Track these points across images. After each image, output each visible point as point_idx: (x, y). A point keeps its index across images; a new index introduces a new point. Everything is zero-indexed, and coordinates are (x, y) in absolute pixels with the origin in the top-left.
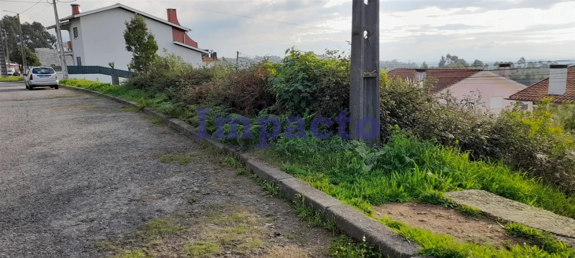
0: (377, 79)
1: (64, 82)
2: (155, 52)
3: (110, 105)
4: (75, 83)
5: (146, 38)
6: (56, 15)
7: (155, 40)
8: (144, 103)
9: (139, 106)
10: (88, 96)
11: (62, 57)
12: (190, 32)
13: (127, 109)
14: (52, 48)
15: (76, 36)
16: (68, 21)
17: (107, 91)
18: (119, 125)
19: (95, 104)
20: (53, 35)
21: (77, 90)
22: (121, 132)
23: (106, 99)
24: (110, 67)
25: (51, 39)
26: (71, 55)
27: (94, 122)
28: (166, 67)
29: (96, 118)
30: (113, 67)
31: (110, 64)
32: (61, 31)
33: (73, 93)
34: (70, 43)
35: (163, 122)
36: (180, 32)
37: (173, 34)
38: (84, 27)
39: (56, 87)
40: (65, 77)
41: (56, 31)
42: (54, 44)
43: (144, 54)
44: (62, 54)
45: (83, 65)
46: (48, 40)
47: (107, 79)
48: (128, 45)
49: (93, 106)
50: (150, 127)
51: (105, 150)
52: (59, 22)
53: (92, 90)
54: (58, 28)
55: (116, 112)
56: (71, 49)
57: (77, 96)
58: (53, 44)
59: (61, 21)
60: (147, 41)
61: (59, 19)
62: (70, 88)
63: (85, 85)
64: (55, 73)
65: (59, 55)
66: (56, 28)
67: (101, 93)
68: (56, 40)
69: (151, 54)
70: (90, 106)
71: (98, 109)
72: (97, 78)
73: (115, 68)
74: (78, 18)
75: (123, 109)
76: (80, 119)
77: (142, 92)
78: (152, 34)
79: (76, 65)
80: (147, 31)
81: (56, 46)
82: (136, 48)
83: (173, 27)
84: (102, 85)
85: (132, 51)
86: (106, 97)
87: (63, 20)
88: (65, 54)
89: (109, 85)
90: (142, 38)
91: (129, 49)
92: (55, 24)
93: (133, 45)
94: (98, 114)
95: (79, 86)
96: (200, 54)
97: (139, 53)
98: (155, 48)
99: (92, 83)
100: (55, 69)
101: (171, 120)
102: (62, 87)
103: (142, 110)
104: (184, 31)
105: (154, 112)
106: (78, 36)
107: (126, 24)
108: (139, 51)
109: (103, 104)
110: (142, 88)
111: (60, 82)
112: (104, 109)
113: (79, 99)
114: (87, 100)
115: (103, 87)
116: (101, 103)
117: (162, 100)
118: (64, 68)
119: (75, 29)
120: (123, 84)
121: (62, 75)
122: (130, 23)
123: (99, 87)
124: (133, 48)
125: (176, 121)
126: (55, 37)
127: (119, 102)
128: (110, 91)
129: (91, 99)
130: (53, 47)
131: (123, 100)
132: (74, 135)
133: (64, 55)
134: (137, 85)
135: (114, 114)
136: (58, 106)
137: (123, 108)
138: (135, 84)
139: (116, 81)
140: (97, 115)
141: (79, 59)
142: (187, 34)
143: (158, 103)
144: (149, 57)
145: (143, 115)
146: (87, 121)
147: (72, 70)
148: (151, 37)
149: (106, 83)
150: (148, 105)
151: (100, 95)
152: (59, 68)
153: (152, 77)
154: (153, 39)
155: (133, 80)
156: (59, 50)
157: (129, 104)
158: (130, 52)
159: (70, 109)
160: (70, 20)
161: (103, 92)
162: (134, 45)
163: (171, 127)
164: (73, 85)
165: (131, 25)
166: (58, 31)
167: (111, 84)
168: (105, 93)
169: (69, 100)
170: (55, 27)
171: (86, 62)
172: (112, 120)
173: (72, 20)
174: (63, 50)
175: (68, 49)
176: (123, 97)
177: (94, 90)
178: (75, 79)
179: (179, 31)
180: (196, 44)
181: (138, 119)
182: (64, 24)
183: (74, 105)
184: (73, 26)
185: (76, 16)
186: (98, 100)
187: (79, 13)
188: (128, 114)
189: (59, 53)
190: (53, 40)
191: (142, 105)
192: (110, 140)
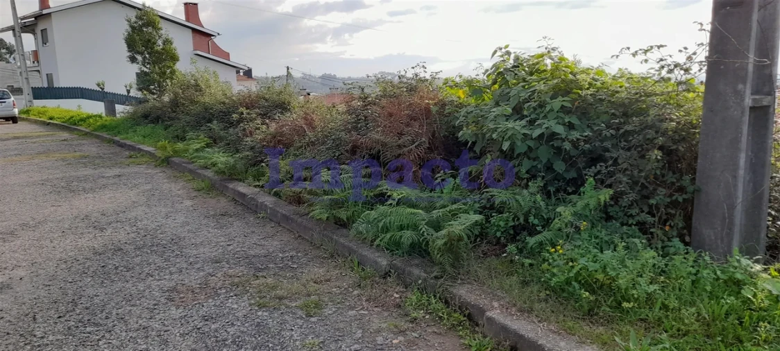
0: (772, 109)
1: (27, 112)
2: (174, 64)
3: (106, 152)
4: (44, 113)
5: (160, 42)
6: (14, 8)
7: (174, 46)
8: (169, 149)
9: (159, 155)
10: (65, 135)
11: (24, 75)
12: (218, 37)
13: (138, 160)
14: (8, 62)
15: (45, 42)
16: (33, 19)
17: (99, 126)
18: (133, 195)
19: (81, 151)
20: (10, 43)
21: (49, 124)
22: (139, 212)
23: (96, 140)
24: (98, 89)
25: (7, 49)
26: (38, 71)
27: (84, 189)
28: (197, 87)
29: (86, 179)
30: (103, 89)
31: (98, 85)
32: (22, 34)
33: (42, 130)
34: (35, 53)
35: (213, 188)
36: (203, 38)
37: (193, 40)
38: (57, 28)
39: (14, 120)
40: (29, 104)
41: (15, 35)
42: (12, 56)
43: (157, 67)
44: (23, 69)
45: (56, 85)
46: (4, 51)
47: (96, 108)
48: (131, 54)
49: (78, 154)
50: (192, 199)
51: (116, 268)
52: (19, 21)
53: (71, 125)
54: (17, 29)
55: (120, 167)
56: (38, 62)
57: (48, 135)
58: (10, 56)
59: (22, 19)
60: (161, 47)
61: (19, 16)
62: (36, 122)
63: (60, 116)
64: (12, 99)
65: (19, 71)
66: (14, 30)
67: (87, 130)
68: (14, 51)
69: (169, 67)
70: (72, 155)
71: (86, 160)
72: (79, 106)
73: (105, 90)
74: (49, 14)
75: (131, 160)
76: (55, 182)
77: (159, 129)
78: (170, 37)
79: (46, 85)
80: (161, 32)
81: (14, 59)
82: (144, 58)
83: (194, 30)
84: (89, 117)
85: (138, 63)
86: (98, 137)
87: (25, 18)
88: (29, 69)
89: (100, 117)
90: (154, 43)
91: (133, 60)
92: (12, 24)
93: (139, 53)
94: (88, 172)
95: (51, 119)
96: (235, 70)
97: (148, 66)
98: (174, 58)
99: (71, 114)
100: (12, 92)
101: (231, 186)
102: (23, 119)
103: (166, 162)
104: (209, 35)
105: (191, 166)
106: (48, 42)
107: (128, 21)
108: (148, 63)
109: (94, 149)
110: (158, 122)
111: (20, 113)
112: (97, 162)
113: (52, 141)
114: (66, 143)
115: (91, 120)
116: (91, 148)
117: (203, 144)
118: (27, 90)
119: (44, 31)
120: (122, 115)
121: (24, 101)
122: (134, 19)
123: (83, 120)
124: (139, 58)
125: (242, 188)
126: (14, 46)
127: (122, 146)
128: (103, 127)
129: (72, 140)
130: (11, 60)
131: (128, 142)
132: (45, 221)
133: (26, 71)
134: (149, 118)
135: (117, 171)
136: (16, 155)
137: (131, 157)
138: (146, 116)
139: (111, 111)
140: (86, 173)
141: (50, 77)
142: (214, 40)
143: (197, 150)
144: (164, 73)
145: (169, 172)
146: (70, 188)
147: (39, 94)
148: (167, 42)
149: (95, 113)
150: (176, 153)
151: (86, 134)
152: (17, 91)
153: (175, 103)
154: (171, 44)
155: (141, 109)
156: (19, 64)
157: (140, 150)
158: (135, 65)
159: (36, 161)
160: (36, 18)
161: (91, 128)
162: (142, 54)
163: (234, 199)
164: (40, 117)
165: (135, 22)
166: (18, 34)
167: (104, 115)
168: (95, 130)
169: (34, 143)
170: (12, 29)
171: (62, 82)
172: (115, 184)
173: (38, 17)
174: (26, 64)
175: (34, 62)
176: (127, 138)
177: (75, 124)
178: (44, 107)
179: (202, 36)
180: (227, 56)
181: (163, 181)
182: (27, 24)
183: (44, 152)
184: (41, 26)
185: (45, 12)
186: (84, 142)
187: (50, 8)
188: (142, 169)
189: (19, 67)
190: (10, 51)
191: (167, 154)
192: (122, 236)
